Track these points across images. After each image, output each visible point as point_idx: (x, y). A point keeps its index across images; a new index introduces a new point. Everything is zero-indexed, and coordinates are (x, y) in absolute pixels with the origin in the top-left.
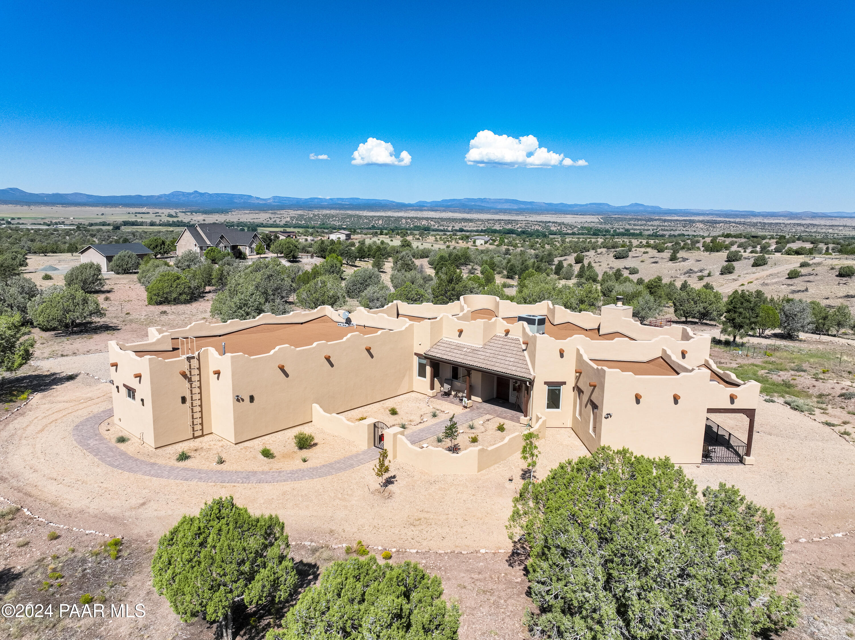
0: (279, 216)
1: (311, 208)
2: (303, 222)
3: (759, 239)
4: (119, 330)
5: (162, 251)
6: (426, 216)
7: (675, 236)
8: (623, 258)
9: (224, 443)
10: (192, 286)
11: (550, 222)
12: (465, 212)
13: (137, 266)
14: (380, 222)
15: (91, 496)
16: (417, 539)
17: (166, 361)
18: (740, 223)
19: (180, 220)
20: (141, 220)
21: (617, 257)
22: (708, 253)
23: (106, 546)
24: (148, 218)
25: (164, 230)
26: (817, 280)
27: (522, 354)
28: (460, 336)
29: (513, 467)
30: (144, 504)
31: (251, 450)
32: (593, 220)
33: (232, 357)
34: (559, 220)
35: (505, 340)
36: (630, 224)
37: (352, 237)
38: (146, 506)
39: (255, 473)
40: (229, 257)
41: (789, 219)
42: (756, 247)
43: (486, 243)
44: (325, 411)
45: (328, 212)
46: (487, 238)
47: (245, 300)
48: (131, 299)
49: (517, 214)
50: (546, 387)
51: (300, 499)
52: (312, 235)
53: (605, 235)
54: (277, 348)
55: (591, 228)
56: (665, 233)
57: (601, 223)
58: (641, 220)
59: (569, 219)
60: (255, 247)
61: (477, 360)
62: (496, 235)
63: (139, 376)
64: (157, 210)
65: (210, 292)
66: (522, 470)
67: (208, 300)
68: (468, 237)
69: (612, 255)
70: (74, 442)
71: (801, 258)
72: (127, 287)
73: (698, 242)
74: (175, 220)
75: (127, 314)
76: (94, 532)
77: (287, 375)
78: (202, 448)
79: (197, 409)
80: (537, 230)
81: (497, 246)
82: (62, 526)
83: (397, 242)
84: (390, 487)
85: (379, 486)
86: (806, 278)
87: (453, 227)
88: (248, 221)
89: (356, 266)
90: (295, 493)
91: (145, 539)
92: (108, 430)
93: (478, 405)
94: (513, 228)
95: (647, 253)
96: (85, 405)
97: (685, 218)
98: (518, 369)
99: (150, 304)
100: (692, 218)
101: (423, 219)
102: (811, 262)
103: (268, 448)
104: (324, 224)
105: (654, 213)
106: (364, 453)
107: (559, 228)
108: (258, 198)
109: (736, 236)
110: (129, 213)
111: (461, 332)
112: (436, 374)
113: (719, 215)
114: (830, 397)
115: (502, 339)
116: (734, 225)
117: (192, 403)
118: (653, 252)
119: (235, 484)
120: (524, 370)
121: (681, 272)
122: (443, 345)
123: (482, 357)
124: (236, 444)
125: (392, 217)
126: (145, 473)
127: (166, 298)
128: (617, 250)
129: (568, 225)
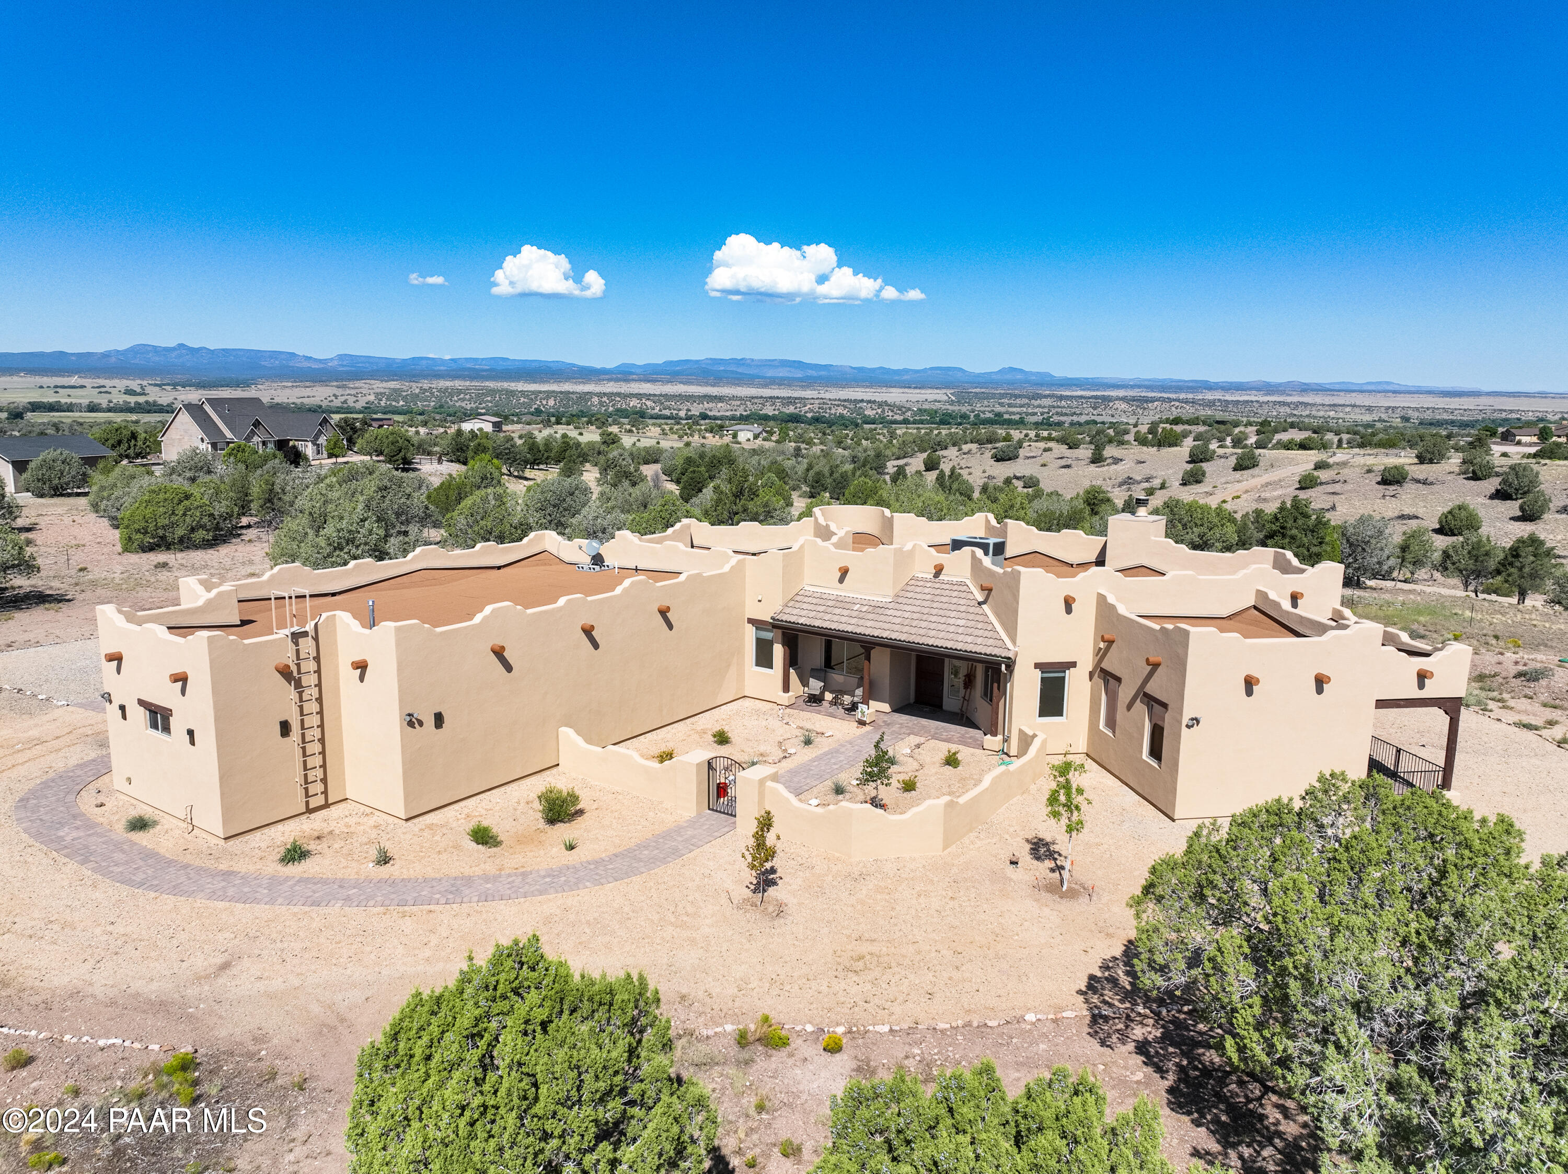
0: (353, 392)
1: (414, 376)
2: (401, 403)
3: (1228, 426)
4: (69, 600)
5: (131, 452)
6: (636, 391)
7: (1080, 424)
8: (1010, 459)
9: (379, 818)
10: (216, 513)
11: (862, 401)
12: (707, 384)
13: (84, 479)
14: (551, 402)
15: (92, 955)
16: (876, 1001)
17: (246, 642)
18: (1186, 402)
19: (151, 399)
20: (68, 400)
21: (998, 459)
22: (1155, 449)
23: (158, 1073)
24: (82, 397)
25: (119, 420)
26: (1348, 491)
27: (978, 610)
28: (841, 580)
29: (1007, 836)
30: (225, 966)
31: (444, 830)
32: (938, 397)
33: (398, 629)
34: (879, 398)
35: (937, 586)
36: (1001, 405)
37: (505, 428)
38: (234, 971)
39: (468, 881)
40: (277, 461)
41: (1266, 395)
42: (1224, 440)
43: (756, 437)
44: (589, 741)
45: (449, 384)
46: (756, 428)
47: (350, 532)
48: (82, 542)
49: (802, 387)
50: (1038, 674)
51: (587, 931)
52: (425, 424)
53: (960, 424)
54: (488, 609)
55: (936, 412)
56: (1062, 418)
57: (952, 403)
58: (1020, 396)
59: (895, 396)
60: (325, 443)
61: (886, 626)
62: (772, 423)
63: (181, 679)
64: (101, 382)
65: (249, 526)
66: (1027, 841)
67: (250, 541)
68: (721, 427)
69: (988, 454)
70: (24, 836)
71: (1313, 456)
72: (67, 520)
73: (1126, 432)
74: (141, 399)
75: (81, 570)
76: (118, 1041)
77: (509, 668)
78: (331, 832)
79: (315, 748)
80: (842, 416)
81: (777, 442)
82: (33, 1033)
83: (591, 436)
84: (771, 891)
85: (748, 893)
86: (1330, 488)
87: (689, 410)
88: (291, 401)
89: (526, 479)
90: (572, 917)
91: (253, 1048)
92: (102, 805)
93: (886, 718)
94: (797, 411)
95: (1049, 449)
96: (28, 754)
97: (1095, 393)
98: (979, 641)
99: (126, 550)
100: (1106, 393)
101: (632, 395)
102: (1331, 461)
103: (485, 823)
104: (441, 407)
105: (1042, 385)
106: (692, 823)
107: (879, 411)
108: (309, 359)
109: (1188, 422)
110: (41, 387)
111: (844, 572)
112: (792, 661)
113: (1150, 388)
114: (1499, 679)
115: (929, 585)
116: (1177, 404)
117: (303, 735)
118: (1062, 449)
119: (432, 907)
120: (991, 642)
121: (1113, 481)
122: (806, 599)
123: (898, 621)
124: (407, 820)
125: (573, 393)
126: (212, 896)
127: (163, 538)
128: (997, 445)
129: (894, 405)
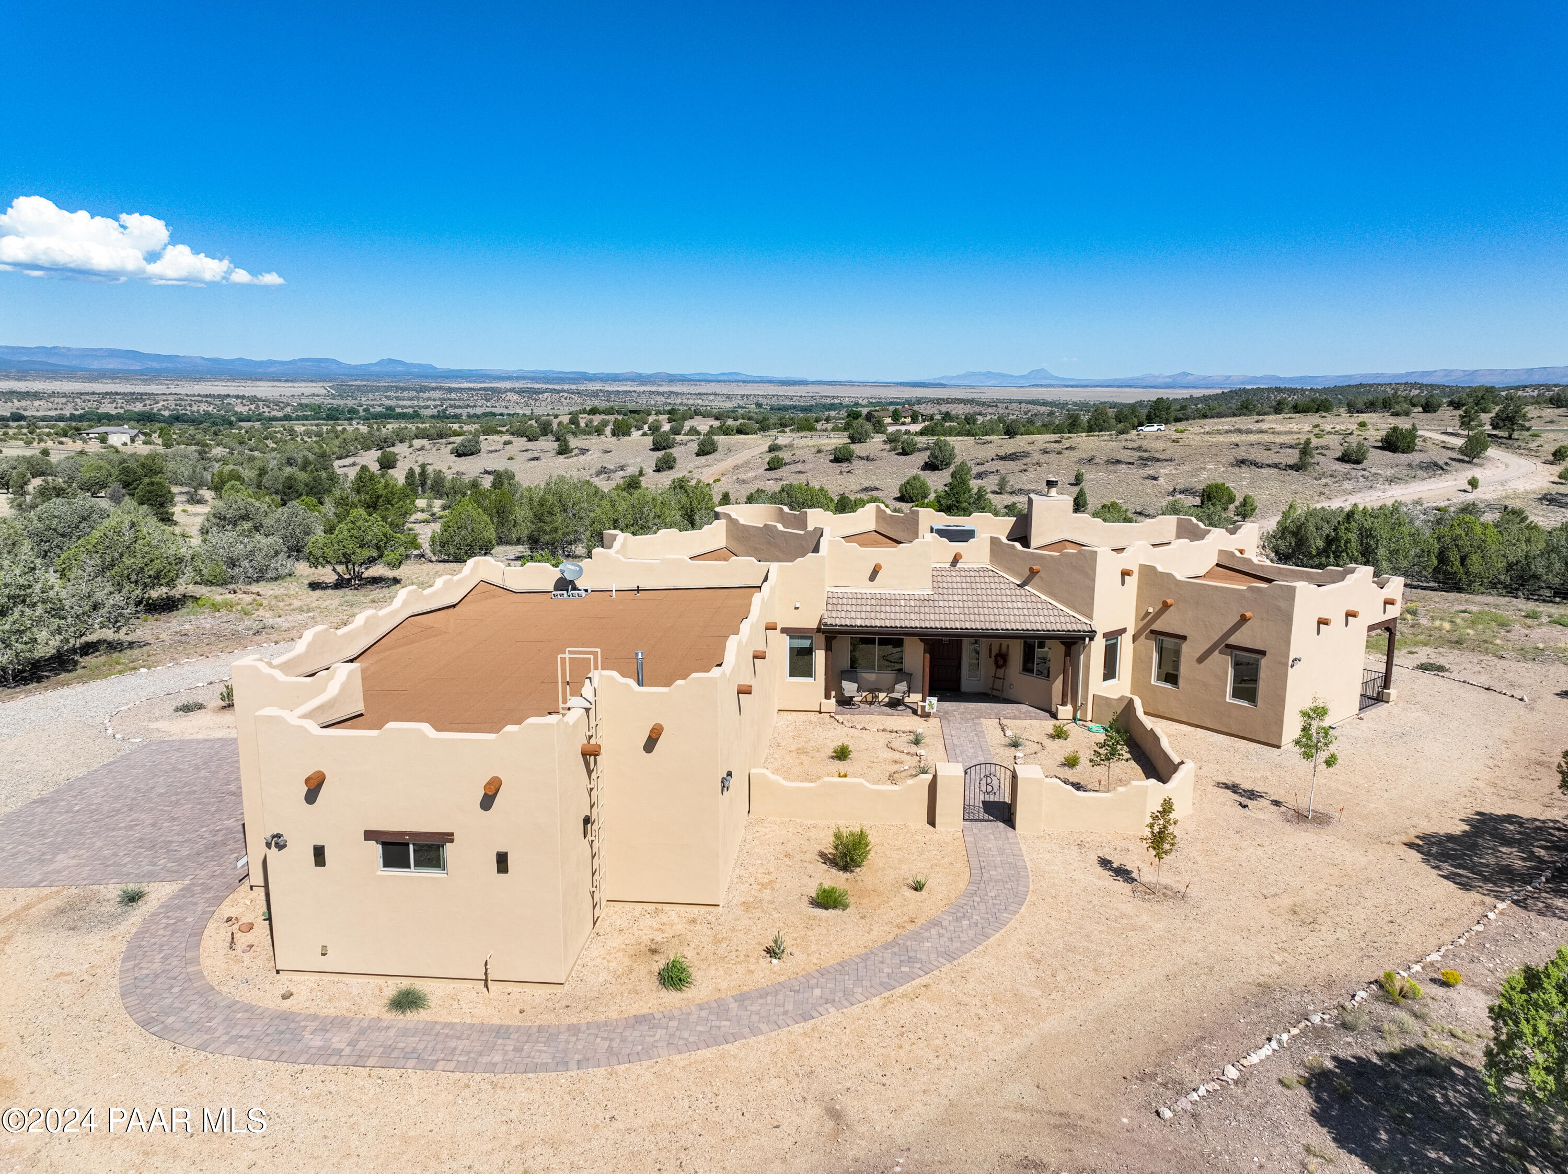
11: (228, 396)
21: (460, 453)
26: (812, 470)
27: (1018, 592)
28: (872, 578)
29: (1200, 787)
32: (316, 391)
34: (246, 392)
35: (956, 574)
36: (389, 398)
43: (133, 440)
46: (129, 430)
50: (1104, 643)
57: (333, 397)
58: (406, 389)
59: (264, 390)
61: (950, 617)
66: (1219, 787)
68: (78, 430)
69: (446, 450)
77: (740, 710)
80: (207, 413)
81: (164, 445)
86: (794, 468)
92: (289, 994)
94: (148, 409)
95: (509, 443)
97: (483, 385)
98: (1051, 619)
100: (493, 385)
105: (426, 377)
107: (253, 407)
111: (875, 570)
113: (534, 379)
115: (949, 574)
116: (566, 395)
118: (522, 442)
120: (1063, 619)
121: (588, 471)
122: (841, 601)
123: (956, 611)
124: (721, 905)
128: (452, 440)
129: (268, 400)
